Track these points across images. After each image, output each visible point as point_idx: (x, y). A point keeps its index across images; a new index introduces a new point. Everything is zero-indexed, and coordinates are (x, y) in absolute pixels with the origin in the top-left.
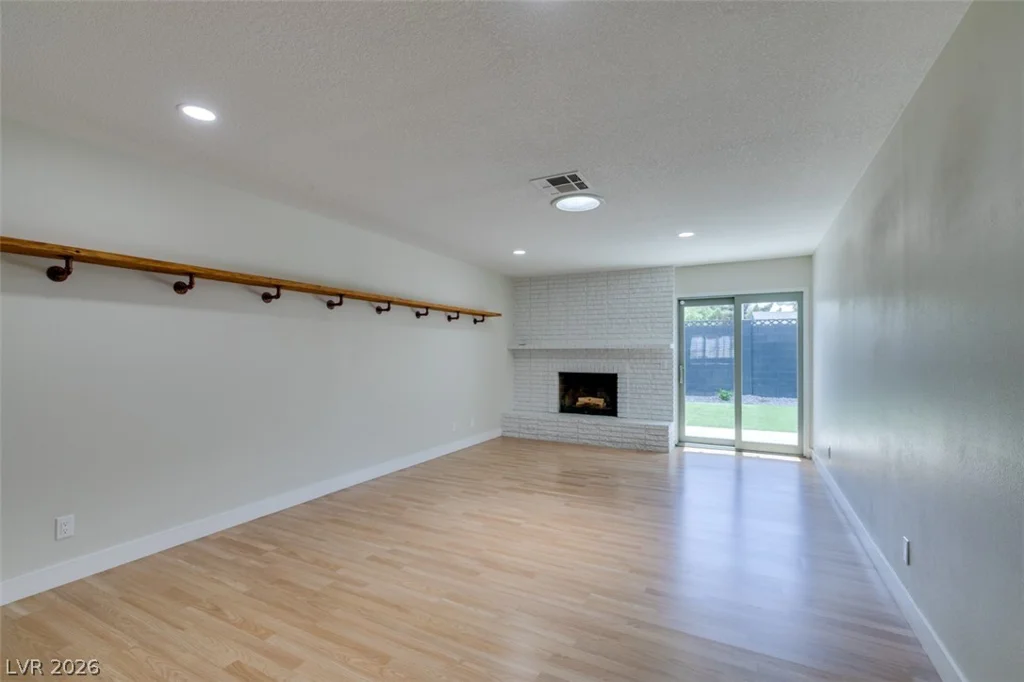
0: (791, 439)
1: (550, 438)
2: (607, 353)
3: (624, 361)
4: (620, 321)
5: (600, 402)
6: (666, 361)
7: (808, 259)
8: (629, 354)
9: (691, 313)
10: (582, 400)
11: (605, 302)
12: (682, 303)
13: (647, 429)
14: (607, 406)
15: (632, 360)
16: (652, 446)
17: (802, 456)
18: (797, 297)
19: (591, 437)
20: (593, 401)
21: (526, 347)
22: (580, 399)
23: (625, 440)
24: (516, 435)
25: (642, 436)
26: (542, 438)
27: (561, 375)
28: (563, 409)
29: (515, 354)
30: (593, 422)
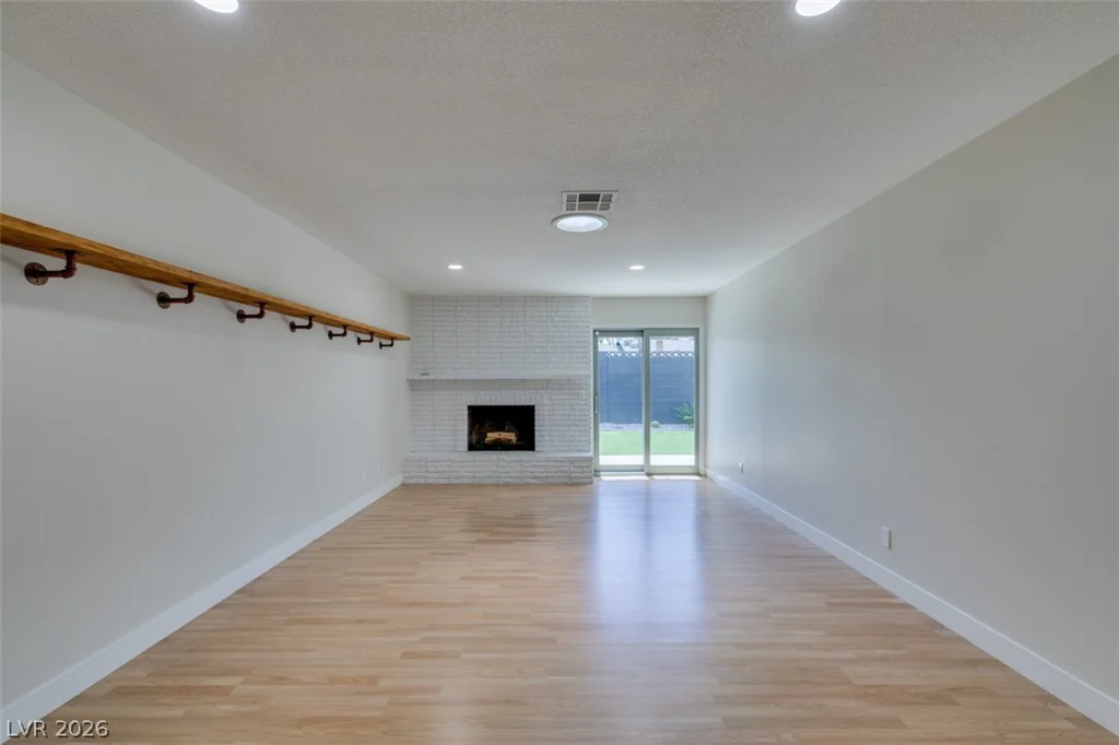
0: (688, 460)
1: (466, 481)
2: (523, 384)
3: (542, 392)
4: (537, 350)
5: (512, 437)
6: (584, 392)
7: (704, 300)
8: (546, 384)
9: (607, 345)
10: (491, 436)
11: (522, 329)
12: (597, 333)
13: (571, 461)
14: (518, 440)
15: (549, 391)
16: (581, 478)
17: (698, 474)
18: (694, 332)
19: (512, 474)
20: (504, 435)
21: (431, 377)
22: (489, 434)
23: (549, 475)
24: (422, 481)
25: (567, 469)
26: (454, 481)
27: (471, 408)
28: (472, 447)
29: (414, 385)
30: (516, 459)
